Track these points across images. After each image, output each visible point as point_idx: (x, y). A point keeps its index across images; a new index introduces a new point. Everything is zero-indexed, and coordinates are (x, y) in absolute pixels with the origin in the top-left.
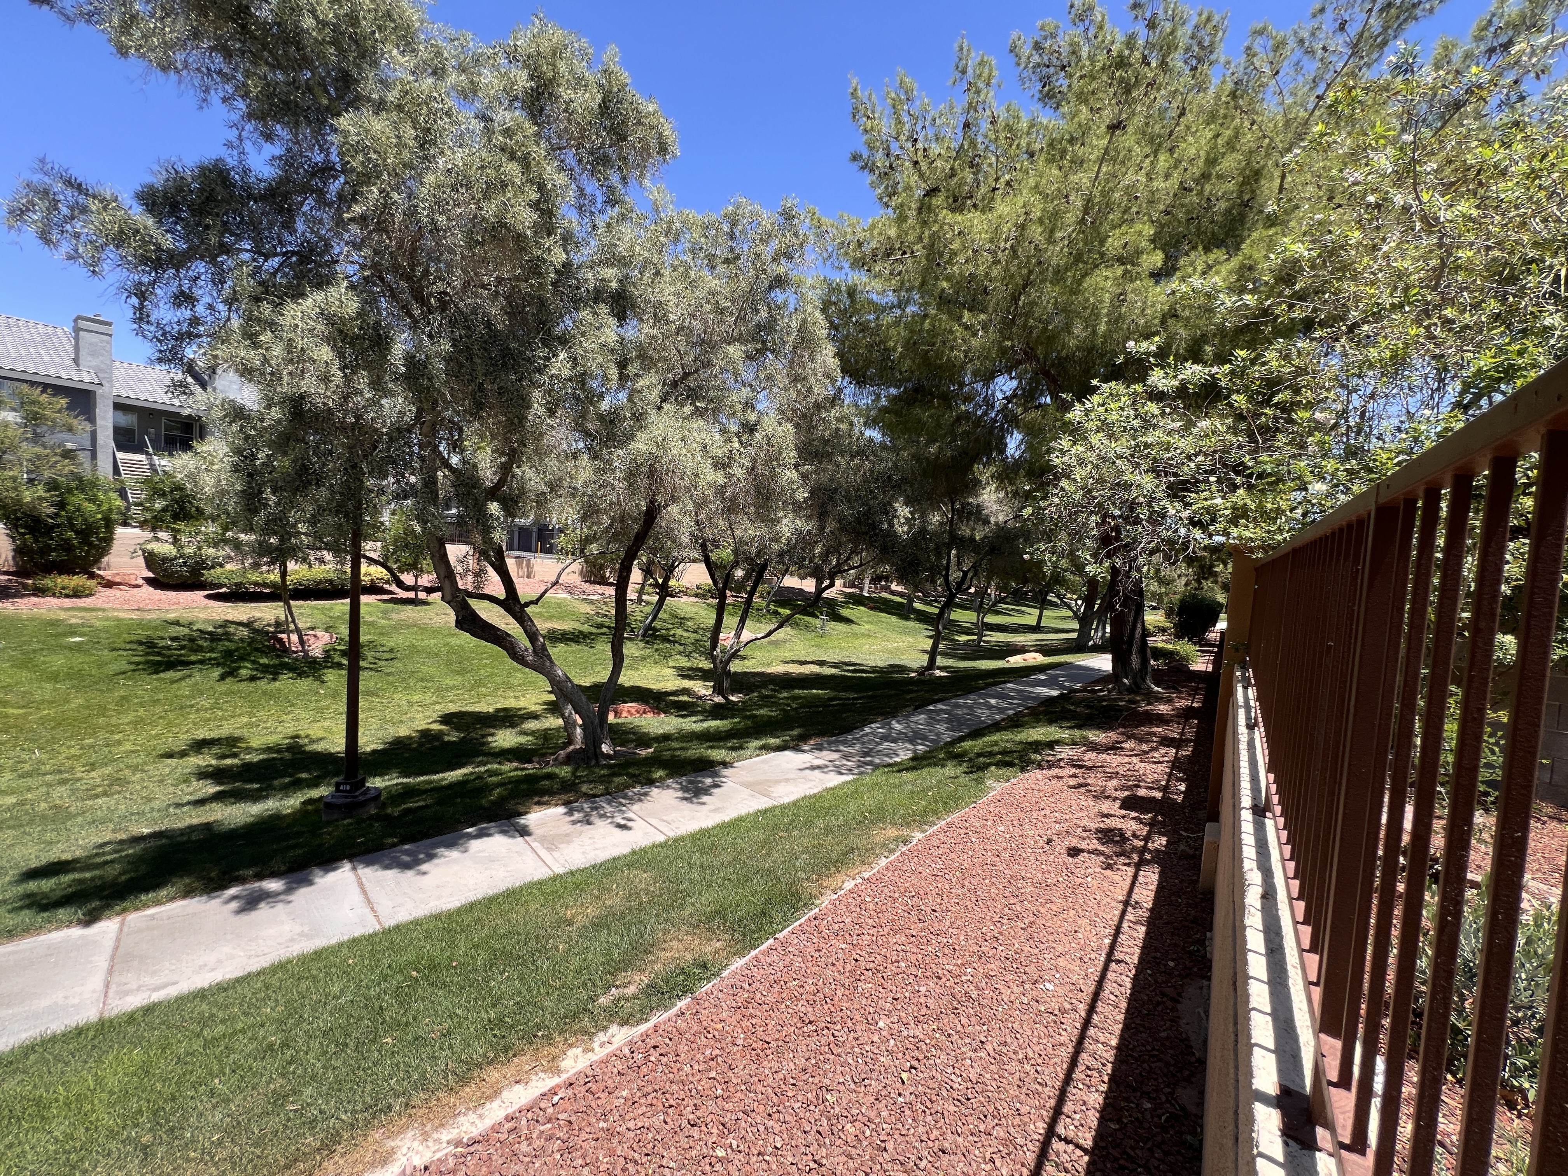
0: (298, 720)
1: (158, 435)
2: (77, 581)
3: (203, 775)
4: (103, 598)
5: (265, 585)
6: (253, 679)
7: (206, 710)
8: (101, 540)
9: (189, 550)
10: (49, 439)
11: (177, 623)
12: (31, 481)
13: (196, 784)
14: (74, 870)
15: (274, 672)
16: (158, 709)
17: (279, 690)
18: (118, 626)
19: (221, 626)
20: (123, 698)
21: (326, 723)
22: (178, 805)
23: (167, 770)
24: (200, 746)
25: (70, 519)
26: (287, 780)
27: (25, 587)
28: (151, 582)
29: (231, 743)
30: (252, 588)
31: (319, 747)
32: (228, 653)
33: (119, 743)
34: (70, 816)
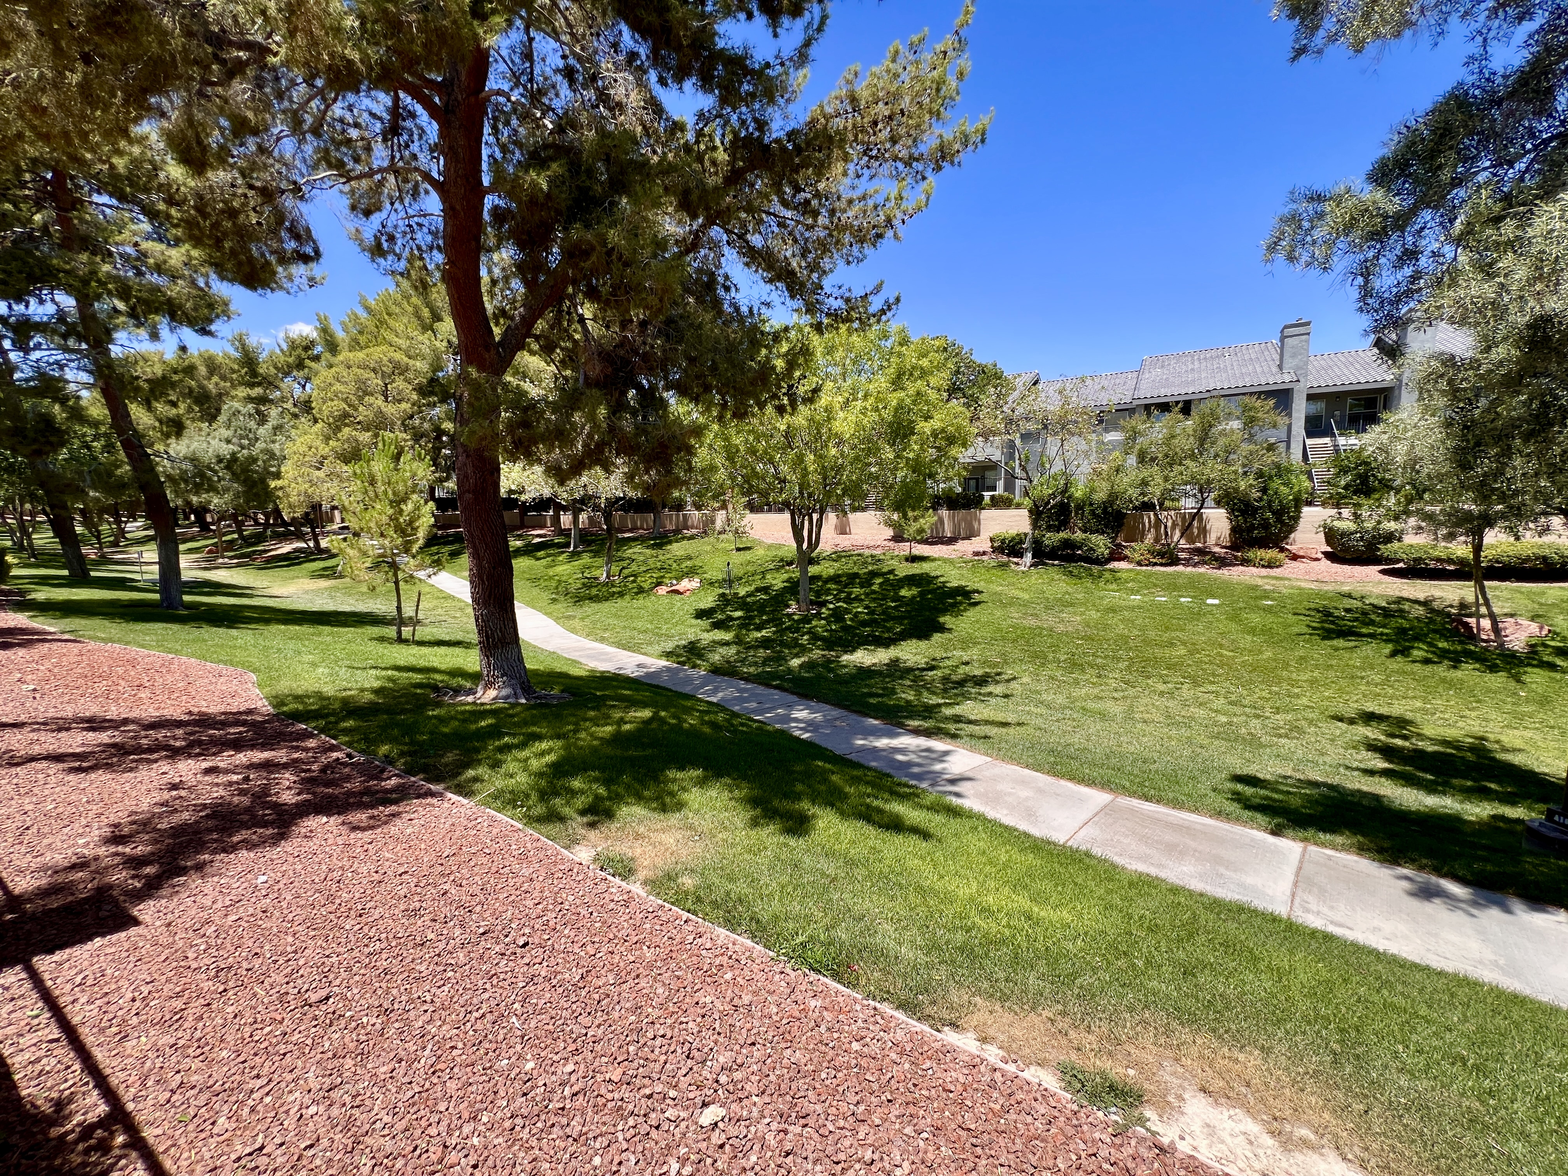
0: (1486, 720)
1: (1342, 416)
2: (1271, 554)
3: (1372, 747)
4: (1290, 569)
5: (1450, 561)
6: (1426, 661)
7: (1376, 685)
8: (1290, 518)
9: (1369, 525)
10: (1259, 438)
11: (1350, 596)
12: (1245, 473)
13: (1365, 754)
14: (1265, 788)
15: (1456, 660)
16: (1331, 674)
17: (1461, 681)
18: (1300, 595)
19: (1394, 603)
20: (1301, 658)
21: (1528, 734)
22: (1347, 768)
23: (1338, 732)
24: (1369, 718)
25: (1270, 502)
26: (1469, 783)
27: (1236, 557)
28: (1331, 557)
29: (1400, 724)
30: (1432, 565)
31: (1517, 759)
32: (1402, 632)
33: (1298, 696)
34: (1262, 746)
